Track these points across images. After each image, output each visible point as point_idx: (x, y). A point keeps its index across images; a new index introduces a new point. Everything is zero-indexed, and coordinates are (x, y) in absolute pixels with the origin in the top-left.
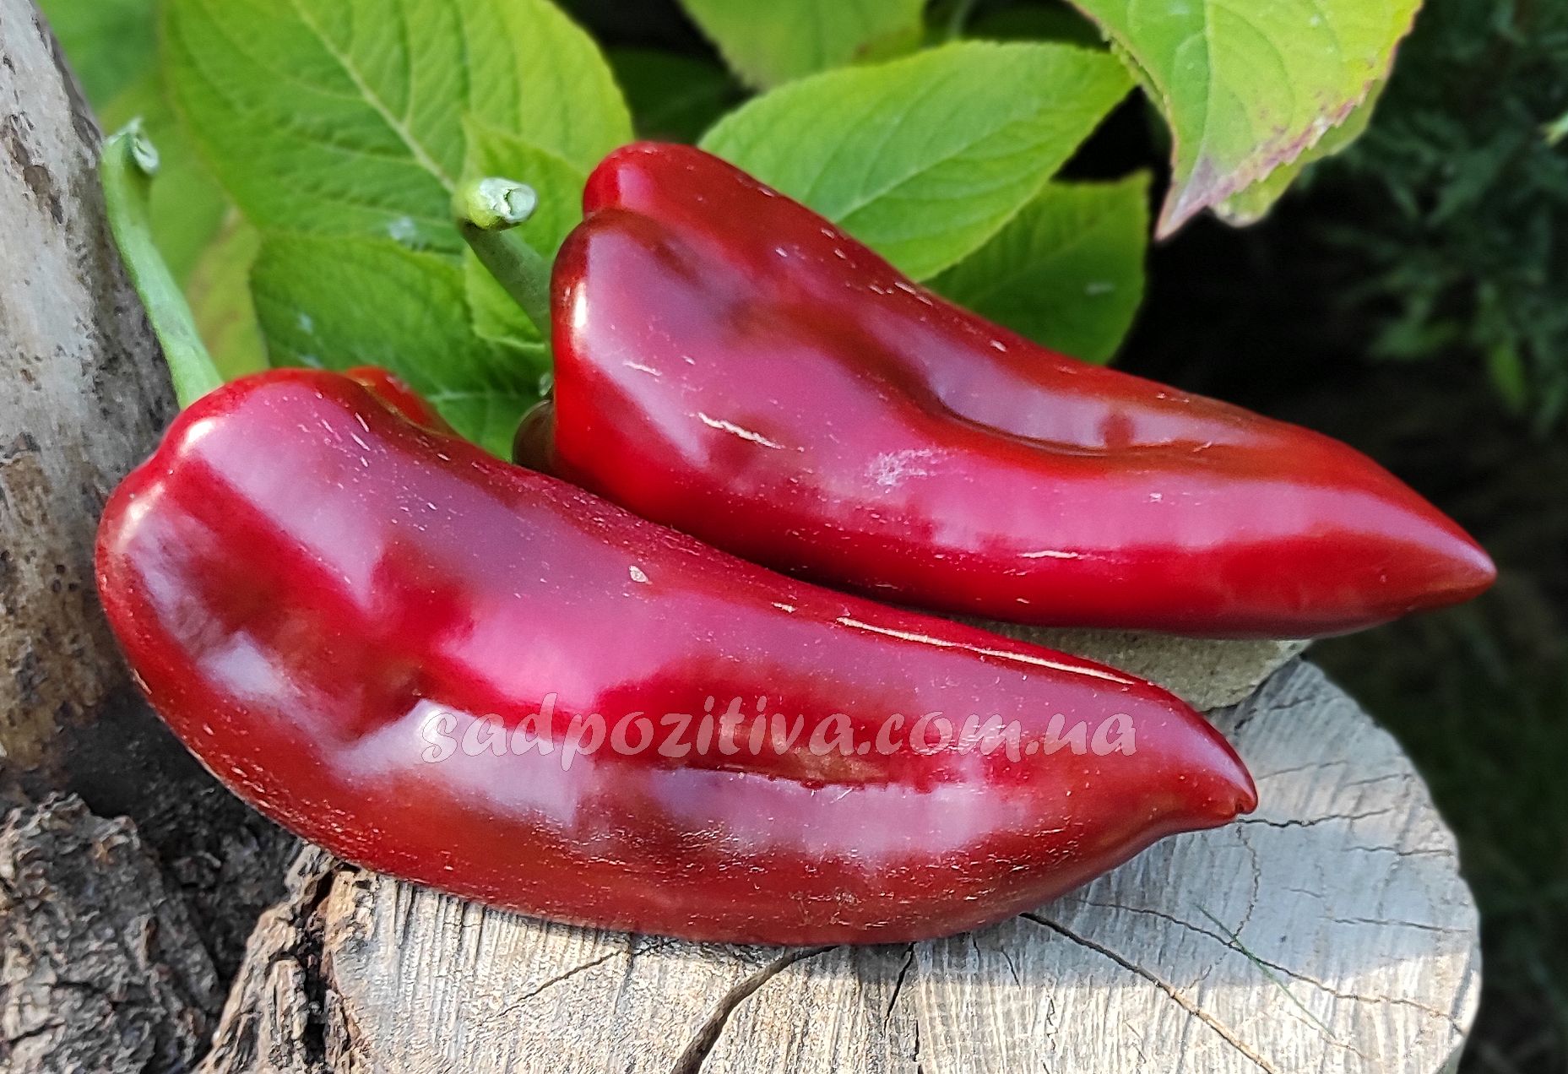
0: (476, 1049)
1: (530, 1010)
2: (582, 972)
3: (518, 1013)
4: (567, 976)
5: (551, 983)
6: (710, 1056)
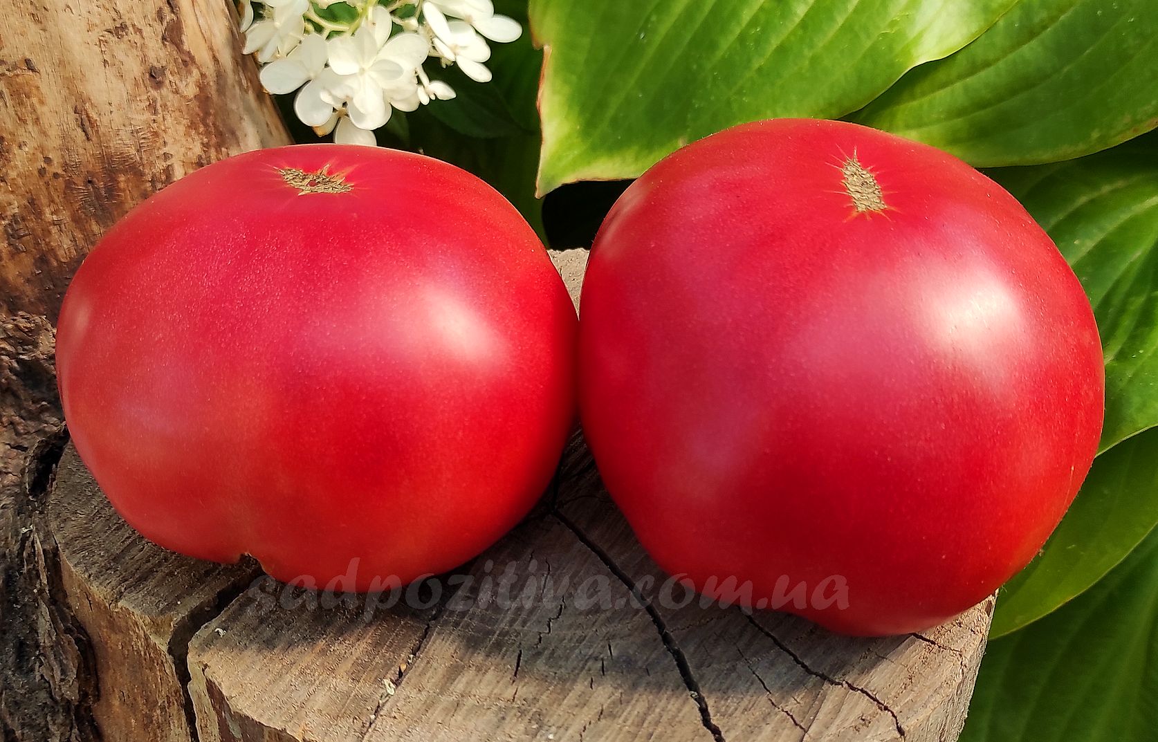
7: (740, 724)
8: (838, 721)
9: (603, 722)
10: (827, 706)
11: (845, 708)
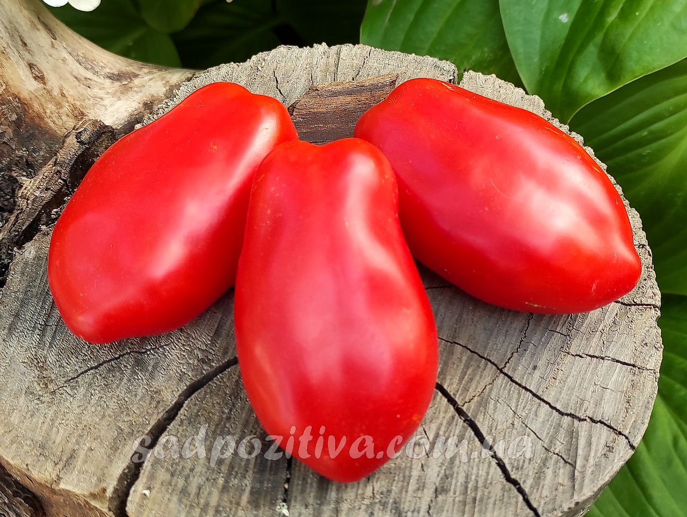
0: (32, 416)
1: (69, 391)
2: (106, 365)
3: (62, 392)
4: (96, 368)
5: (86, 371)
6: (166, 433)
7: (531, 474)
8: (592, 454)
9: (440, 498)
10: (582, 442)
11: (594, 440)
